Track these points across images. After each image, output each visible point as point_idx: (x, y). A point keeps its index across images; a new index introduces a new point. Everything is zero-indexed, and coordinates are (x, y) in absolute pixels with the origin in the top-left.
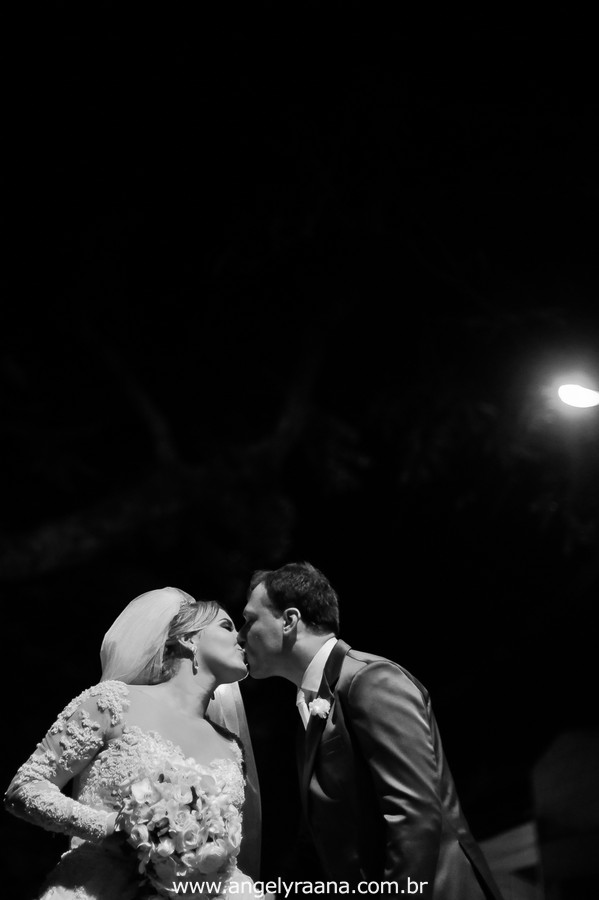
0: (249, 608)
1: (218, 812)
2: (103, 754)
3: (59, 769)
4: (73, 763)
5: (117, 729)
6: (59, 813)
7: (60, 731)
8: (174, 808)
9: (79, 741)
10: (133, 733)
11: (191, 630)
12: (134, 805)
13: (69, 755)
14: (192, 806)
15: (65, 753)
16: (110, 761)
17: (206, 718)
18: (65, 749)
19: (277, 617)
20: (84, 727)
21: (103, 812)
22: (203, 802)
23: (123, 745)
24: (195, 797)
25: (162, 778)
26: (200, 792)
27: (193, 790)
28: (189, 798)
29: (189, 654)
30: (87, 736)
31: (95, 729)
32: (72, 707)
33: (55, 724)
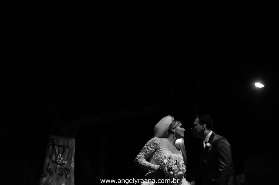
0: (195, 123)
1: (181, 165)
2: (155, 153)
3: (146, 156)
4: (149, 155)
5: (158, 148)
6: (147, 165)
7: (146, 148)
8: (173, 165)
9: (150, 150)
10: (162, 149)
11: (174, 127)
12: (164, 164)
13: (148, 153)
14: (176, 164)
15: (147, 153)
16: (157, 155)
17: (174, 145)
18: (147, 152)
19: (201, 125)
20: (151, 147)
21: (156, 165)
22: (178, 163)
23: (159, 151)
24: (177, 162)
25: (170, 158)
26: (178, 161)
27: (176, 161)
28: (175, 162)
29: (173, 133)
30: (152, 149)
31: (153, 148)
32: (148, 143)
33: (145, 146)
